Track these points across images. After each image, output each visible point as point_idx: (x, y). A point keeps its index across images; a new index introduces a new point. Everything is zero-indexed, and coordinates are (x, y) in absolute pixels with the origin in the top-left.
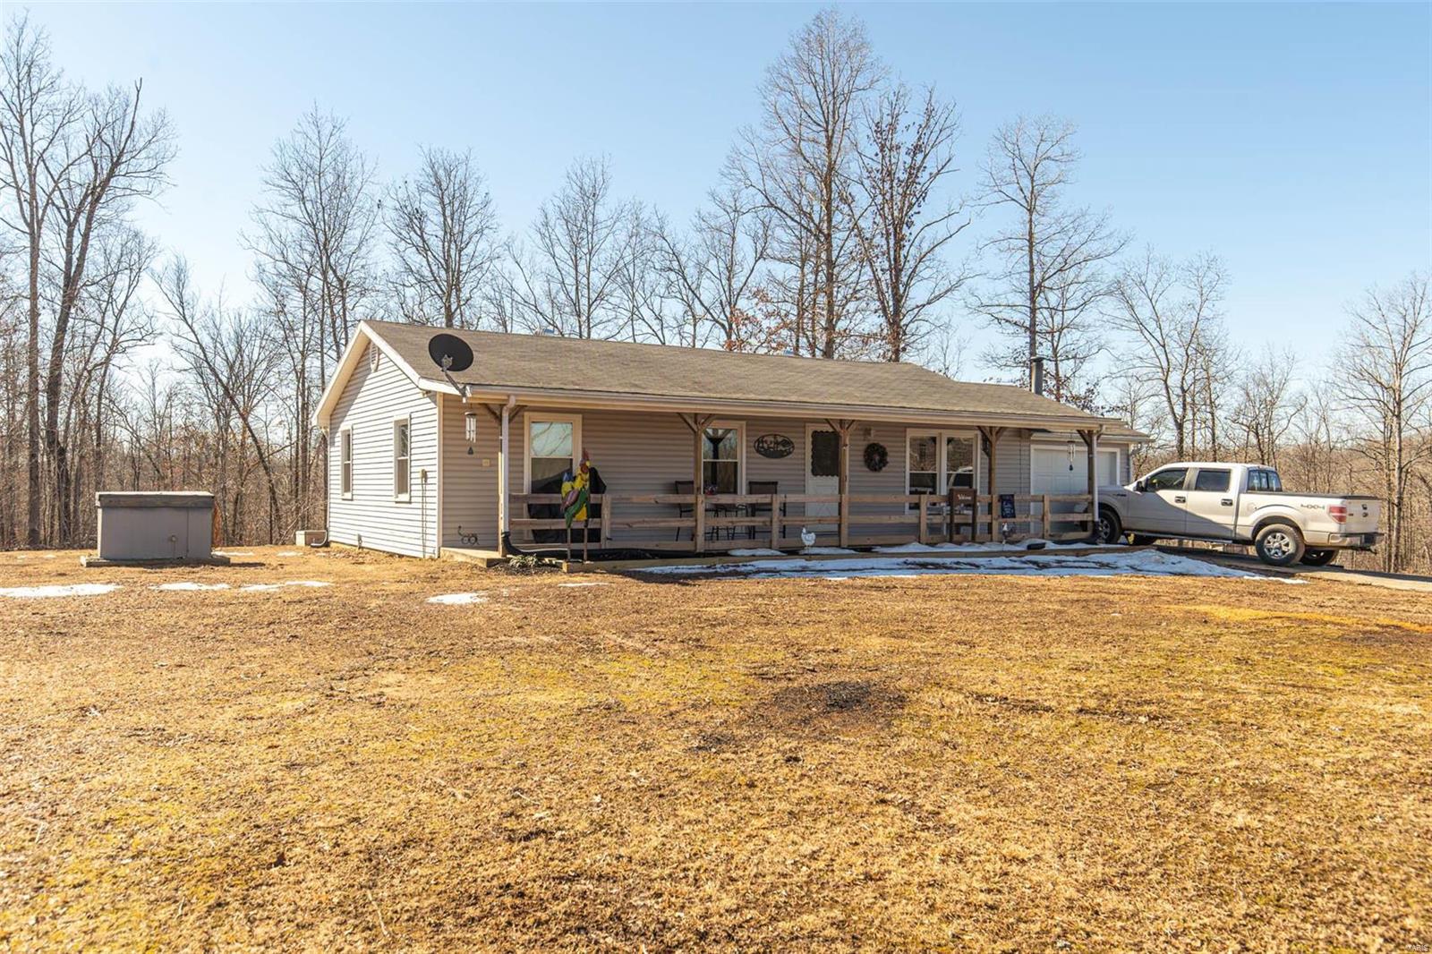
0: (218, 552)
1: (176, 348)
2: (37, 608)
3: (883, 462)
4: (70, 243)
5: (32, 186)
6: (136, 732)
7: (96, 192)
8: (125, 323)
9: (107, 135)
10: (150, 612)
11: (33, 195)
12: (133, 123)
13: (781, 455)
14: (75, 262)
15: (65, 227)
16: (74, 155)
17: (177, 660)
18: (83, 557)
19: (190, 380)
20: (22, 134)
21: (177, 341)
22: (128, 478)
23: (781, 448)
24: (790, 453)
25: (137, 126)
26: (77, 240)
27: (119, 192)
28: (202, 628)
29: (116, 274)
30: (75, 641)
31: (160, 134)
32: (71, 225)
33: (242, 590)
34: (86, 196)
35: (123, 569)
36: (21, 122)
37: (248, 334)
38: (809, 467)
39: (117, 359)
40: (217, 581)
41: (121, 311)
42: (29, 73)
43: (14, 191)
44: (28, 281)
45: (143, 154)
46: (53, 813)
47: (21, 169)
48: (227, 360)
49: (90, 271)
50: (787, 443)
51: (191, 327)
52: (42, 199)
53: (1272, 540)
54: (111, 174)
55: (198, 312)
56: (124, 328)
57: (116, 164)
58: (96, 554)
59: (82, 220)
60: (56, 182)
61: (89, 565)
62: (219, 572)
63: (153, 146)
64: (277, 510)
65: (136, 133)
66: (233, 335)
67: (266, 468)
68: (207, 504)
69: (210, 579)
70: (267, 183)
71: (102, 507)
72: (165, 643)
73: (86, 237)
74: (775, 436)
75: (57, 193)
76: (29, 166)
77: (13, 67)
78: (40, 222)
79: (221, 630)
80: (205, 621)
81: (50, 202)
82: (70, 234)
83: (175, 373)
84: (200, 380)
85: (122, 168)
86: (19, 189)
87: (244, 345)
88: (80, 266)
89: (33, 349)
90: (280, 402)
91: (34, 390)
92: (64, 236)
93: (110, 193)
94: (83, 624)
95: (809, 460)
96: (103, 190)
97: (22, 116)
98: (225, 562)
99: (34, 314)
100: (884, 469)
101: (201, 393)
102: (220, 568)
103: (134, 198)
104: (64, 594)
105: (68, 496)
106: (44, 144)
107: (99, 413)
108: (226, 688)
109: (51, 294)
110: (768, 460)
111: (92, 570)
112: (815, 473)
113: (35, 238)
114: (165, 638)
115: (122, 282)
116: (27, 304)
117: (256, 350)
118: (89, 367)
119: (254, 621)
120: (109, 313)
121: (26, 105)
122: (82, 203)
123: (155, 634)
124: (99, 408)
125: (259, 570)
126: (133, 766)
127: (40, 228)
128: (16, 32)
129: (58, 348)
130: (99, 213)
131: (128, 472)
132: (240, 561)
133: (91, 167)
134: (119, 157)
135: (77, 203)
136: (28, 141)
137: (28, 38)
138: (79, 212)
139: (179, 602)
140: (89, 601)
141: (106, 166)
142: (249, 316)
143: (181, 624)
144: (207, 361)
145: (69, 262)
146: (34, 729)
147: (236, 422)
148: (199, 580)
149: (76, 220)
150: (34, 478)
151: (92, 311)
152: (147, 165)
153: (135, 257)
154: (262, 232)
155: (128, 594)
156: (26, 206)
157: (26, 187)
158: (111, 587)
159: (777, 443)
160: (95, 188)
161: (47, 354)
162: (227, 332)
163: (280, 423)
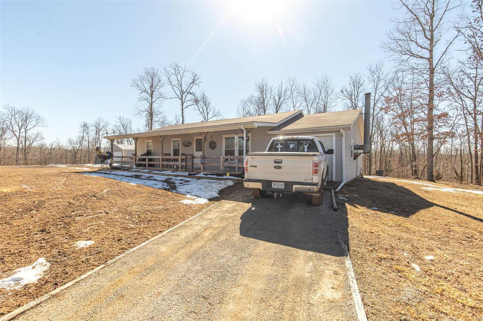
3: (215, 146)
13: (189, 146)
23: (189, 144)
24: (191, 145)
38: (195, 149)
50: (190, 143)
74: (187, 141)
95: (195, 147)
100: (215, 149)
110: (185, 148)
112: (196, 151)
159: (188, 143)
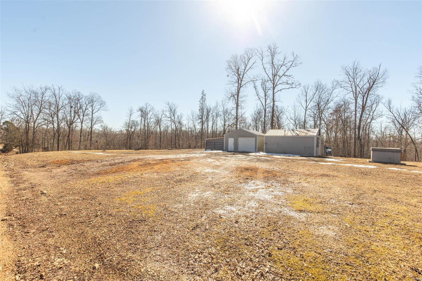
0: (402, 162)
1: (388, 118)
2: (360, 169)
4: (363, 100)
5: (356, 91)
6: (389, 198)
7: (369, 89)
8: (375, 113)
9: (372, 77)
10: (386, 173)
11: (356, 92)
12: (378, 73)
14: (364, 104)
15: (362, 97)
16: (365, 83)
17: (396, 185)
18: (368, 160)
19: (391, 125)
20: (354, 82)
21: (388, 116)
22: (374, 145)
25: (379, 73)
26: (365, 99)
27: (375, 88)
28: (401, 179)
29: (373, 104)
30: (369, 177)
31: (385, 74)
32: (364, 96)
33: (411, 171)
34: (367, 90)
35: (377, 163)
36: (354, 80)
37: (408, 113)
39: (373, 121)
40: (403, 169)
41: (374, 112)
42: (356, 70)
43: (352, 92)
44: (355, 108)
45: (381, 79)
46: (373, 210)
47: (354, 88)
48: (402, 119)
49: (367, 104)
51: (392, 113)
52: (358, 93)
54: (373, 84)
55: (394, 110)
56: (375, 115)
57: (374, 83)
58: (371, 160)
59: (366, 95)
60: (361, 89)
61: (369, 162)
62: (403, 167)
63: (383, 76)
64: (417, 154)
65: (379, 75)
66: (403, 113)
67: (414, 143)
68: (400, 151)
69: (401, 168)
70: (416, 77)
71: (372, 151)
72: (392, 181)
73: (367, 98)
75: (361, 91)
76: (355, 87)
77: (353, 70)
78: (357, 97)
79: (407, 180)
80: (402, 177)
81: (359, 93)
82: (363, 98)
83: (388, 123)
84: (393, 124)
85: (376, 83)
86: (353, 92)
87: (407, 116)
88: (365, 104)
89: (356, 121)
90: (419, 128)
91: (355, 129)
92: (362, 99)
93: (373, 88)
94: (370, 173)
96: (371, 88)
97: (354, 78)
98: (405, 165)
99: (356, 114)
101: (393, 127)
102: (403, 166)
103: (379, 88)
104: (365, 167)
105: (362, 148)
106: (358, 82)
107: (369, 132)
108: (413, 194)
109: (359, 110)
111: (370, 163)
113: (356, 100)
114: (392, 179)
115: (374, 106)
116: (354, 113)
117: (411, 116)
118: (367, 123)
119: (417, 179)
120: (371, 112)
121: (355, 76)
122: (366, 92)
123: (389, 178)
124: (368, 131)
125: (415, 167)
126: (390, 205)
127: (357, 98)
128: (353, 64)
129: (360, 120)
130: (370, 93)
131: (375, 144)
132: (409, 165)
133: (368, 84)
134: (375, 81)
135: (365, 92)
136: (355, 83)
137: (356, 63)
138: (365, 93)
139: (393, 172)
140: (371, 169)
141: (372, 83)
142: (408, 108)
143: (395, 177)
144: (396, 120)
145: (363, 104)
146: (365, 193)
147: (404, 133)
148: (398, 168)
149: (365, 95)
150: (355, 145)
151: (367, 112)
152: (381, 81)
153: (378, 100)
154: (415, 88)
155: (380, 169)
156: (355, 95)
157: (355, 91)
158: (375, 167)
160: (369, 88)
161: (358, 121)
162: (402, 113)
163: (419, 133)
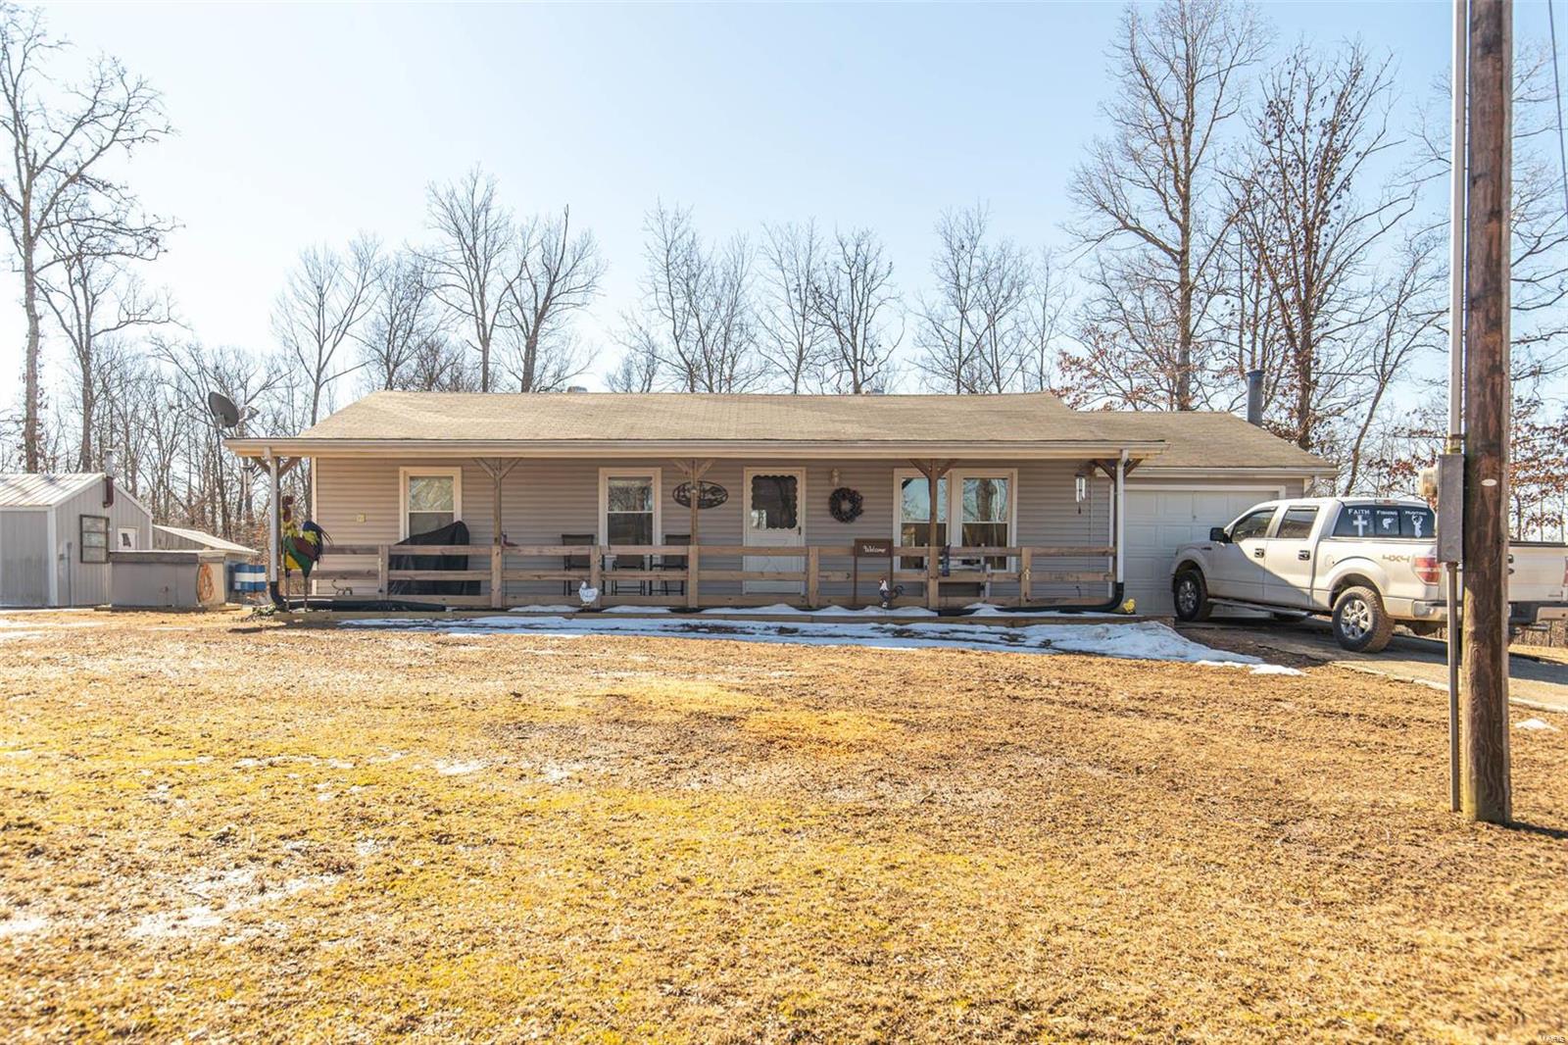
3: (856, 511)
13: (712, 506)
23: (711, 497)
24: (723, 502)
38: (750, 518)
50: (717, 491)
53: (1350, 611)
95: (748, 510)
100: (857, 519)
159: (705, 492)
